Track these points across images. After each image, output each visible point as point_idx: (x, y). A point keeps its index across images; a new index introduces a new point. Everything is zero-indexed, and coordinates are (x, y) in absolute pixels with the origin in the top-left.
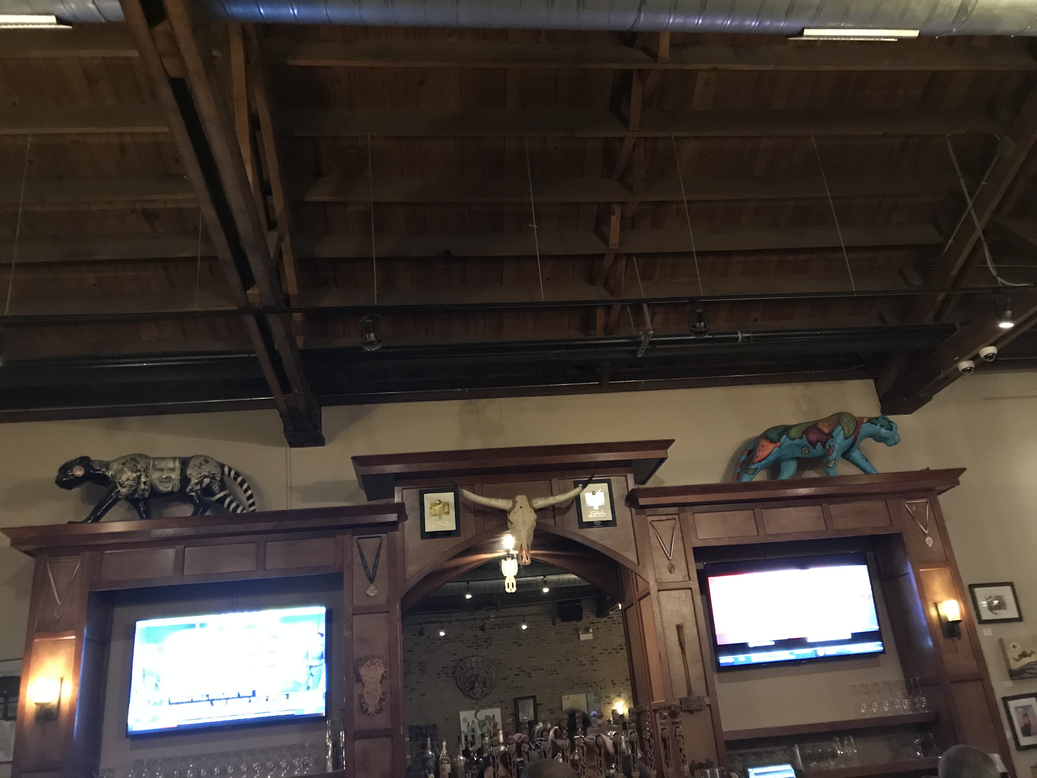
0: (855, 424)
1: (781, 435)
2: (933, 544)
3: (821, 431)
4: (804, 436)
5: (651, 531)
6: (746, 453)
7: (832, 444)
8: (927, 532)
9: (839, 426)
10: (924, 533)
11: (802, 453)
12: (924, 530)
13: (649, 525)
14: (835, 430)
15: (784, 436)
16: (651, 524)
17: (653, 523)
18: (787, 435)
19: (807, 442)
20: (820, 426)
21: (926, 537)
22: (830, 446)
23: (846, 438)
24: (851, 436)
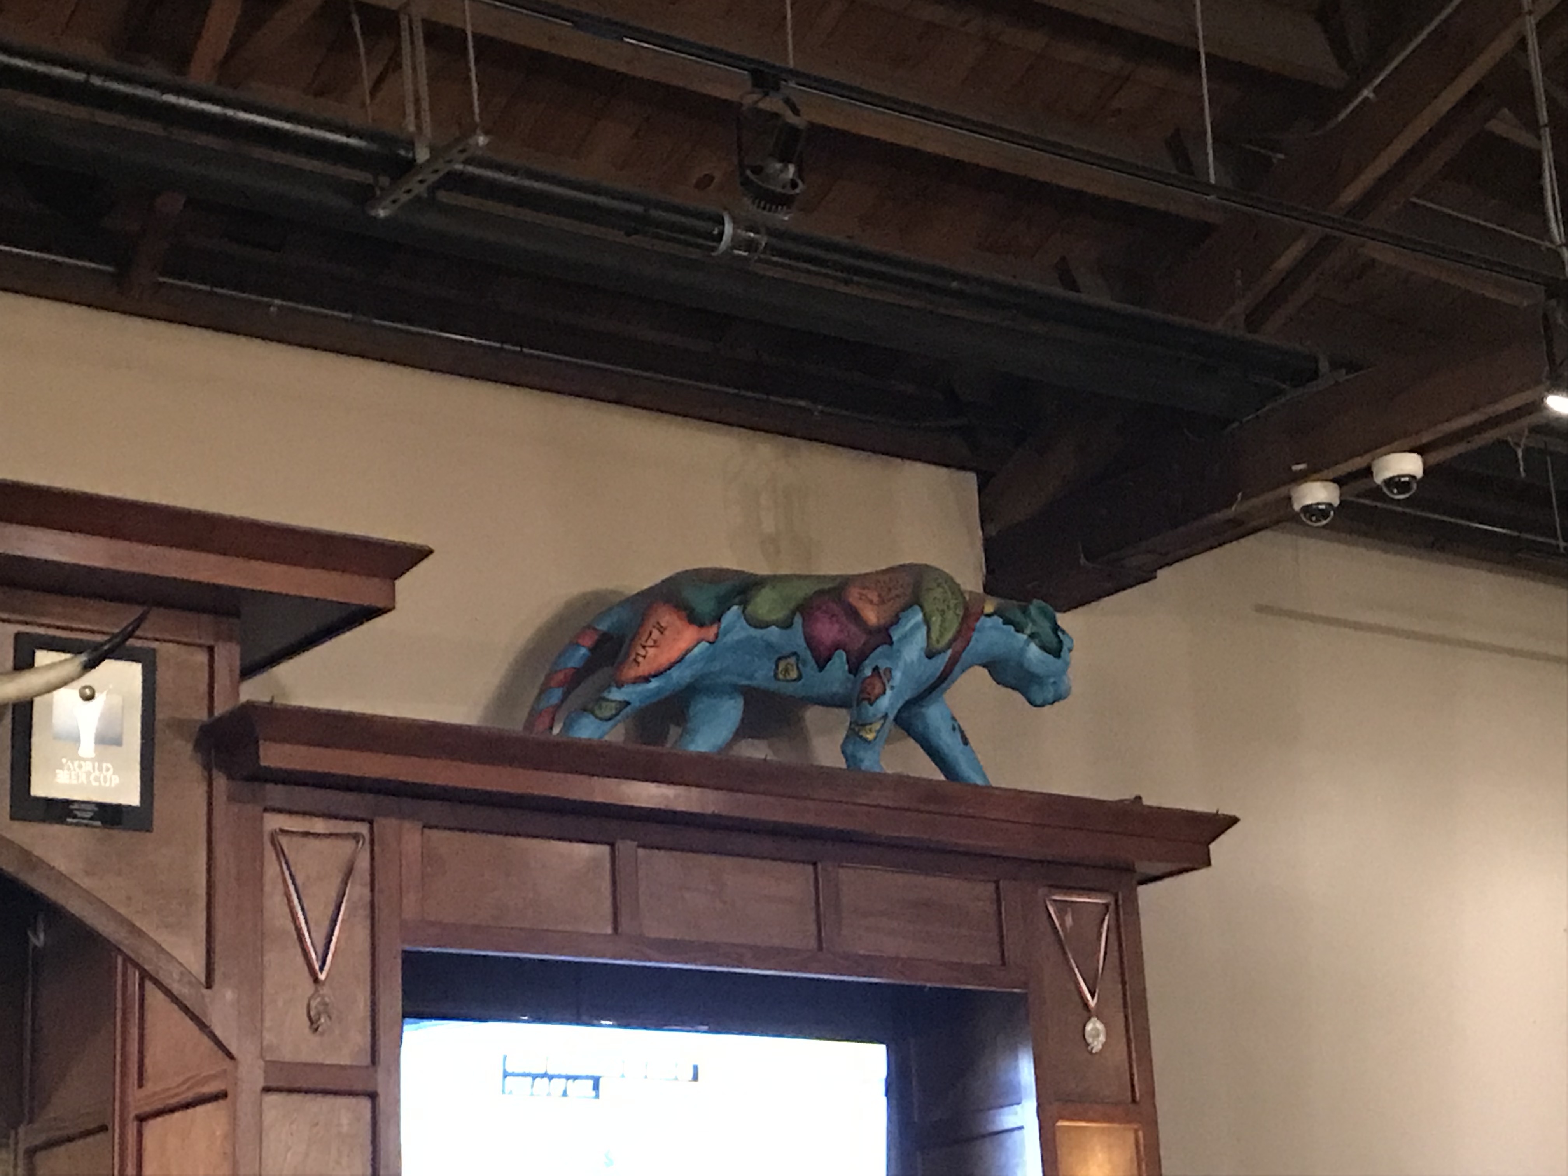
0: (961, 613)
1: (723, 605)
2: (1105, 1045)
3: (854, 615)
4: (798, 620)
5: (272, 868)
6: (589, 641)
7: (883, 664)
8: (1092, 1003)
9: (917, 608)
10: (1086, 1005)
11: (776, 675)
12: (1089, 996)
13: (268, 846)
14: (902, 622)
15: (735, 608)
16: (274, 843)
17: (284, 841)
18: (744, 604)
19: (802, 642)
20: (853, 596)
21: (1089, 1019)
22: (876, 669)
23: (930, 654)
24: (944, 651)
